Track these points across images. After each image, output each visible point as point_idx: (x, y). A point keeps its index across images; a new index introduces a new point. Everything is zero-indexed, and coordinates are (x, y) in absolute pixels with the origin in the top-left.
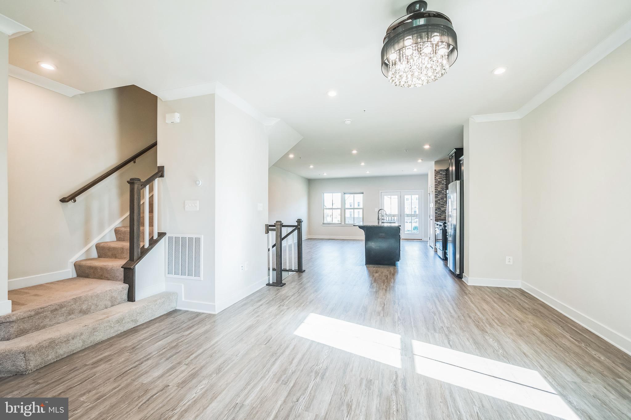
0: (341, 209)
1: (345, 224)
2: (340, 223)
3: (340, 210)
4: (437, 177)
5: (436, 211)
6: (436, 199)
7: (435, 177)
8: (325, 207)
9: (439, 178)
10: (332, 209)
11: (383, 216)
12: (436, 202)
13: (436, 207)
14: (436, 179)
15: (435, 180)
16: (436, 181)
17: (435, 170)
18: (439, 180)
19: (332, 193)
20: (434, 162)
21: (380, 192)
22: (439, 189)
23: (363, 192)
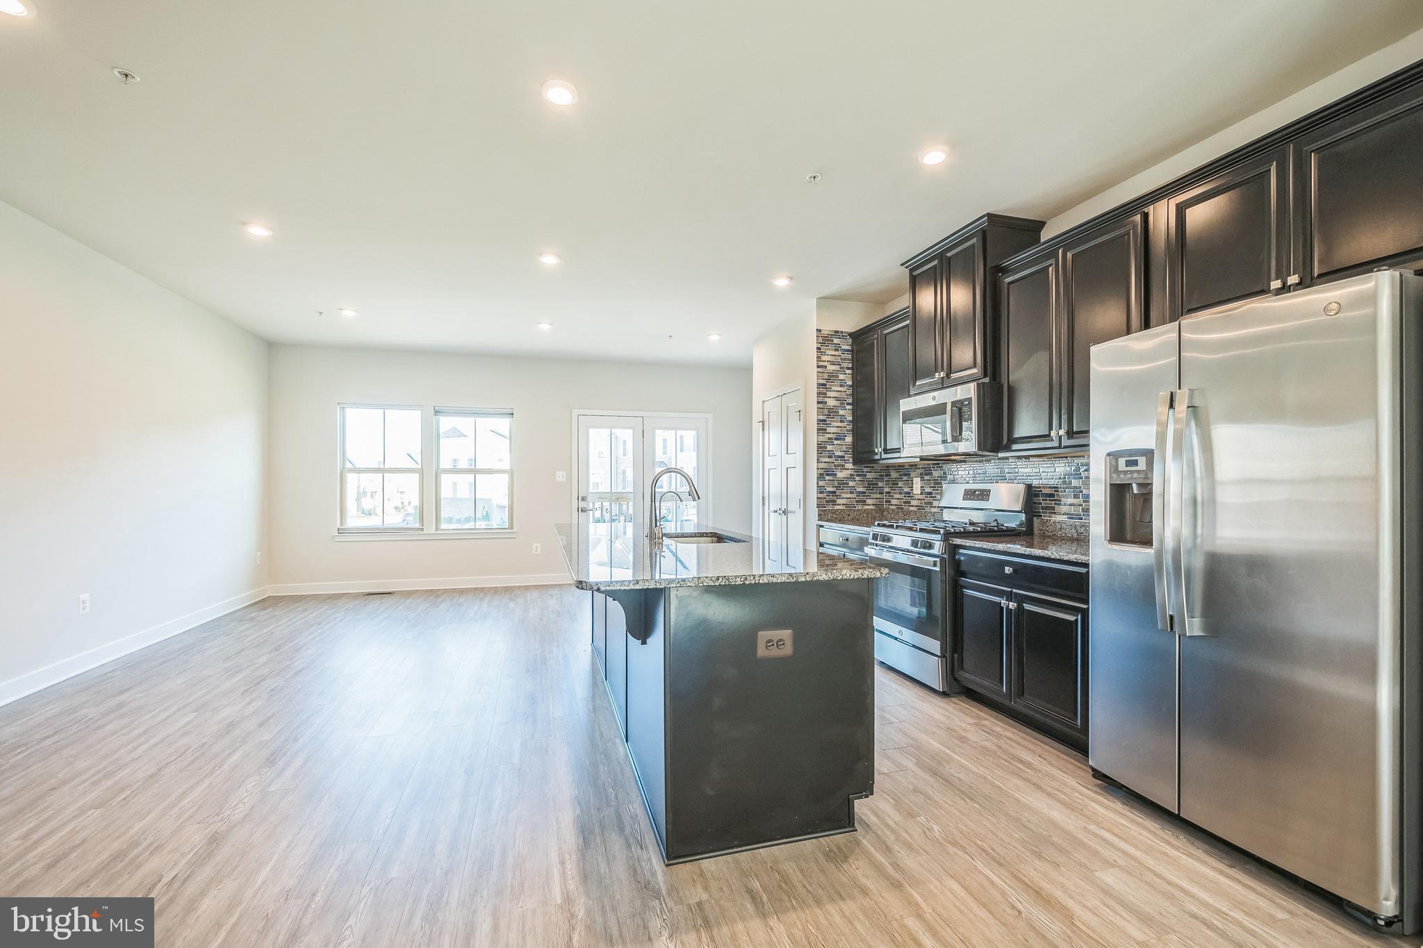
0: (421, 472)
1: (437, 529)
2: (417, 525)
3: (417, 476)
4: (824, 358)
5: (821, 483)
6: (822, 439)
7: (818, 357)
8: (348, 465)
9: (833, 363)
10: (382, 471)
11: (583, 499)
12: (821, 447)
13: (822, 465)
14: (821, 364)
15: (818, 367)
16: (820, 370)
17: (819, 331)
18: (831, 368)
19: (384, 407)
20: (815, 301)
21: (576, 412)
22: (831, 403)
23: (510, 411)
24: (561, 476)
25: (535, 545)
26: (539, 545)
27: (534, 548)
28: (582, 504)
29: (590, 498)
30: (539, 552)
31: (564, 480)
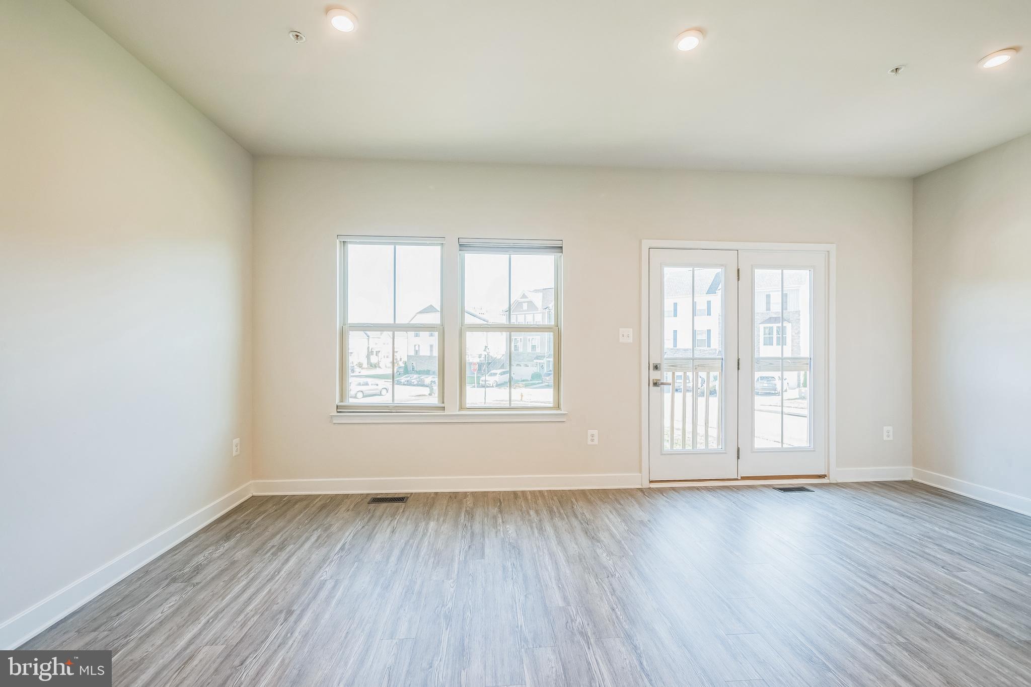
0: (441, 330)
1: (461, 408)
11: (656, 367)
21: (646, 244)
23: (558, 244)
24: (627, 335)
25: (590, 432)
26: (596, 432)
27: (589, 435)
28: (655, 375)
29: (664, 366)
30: (596, 442)
31: (631, 340)
